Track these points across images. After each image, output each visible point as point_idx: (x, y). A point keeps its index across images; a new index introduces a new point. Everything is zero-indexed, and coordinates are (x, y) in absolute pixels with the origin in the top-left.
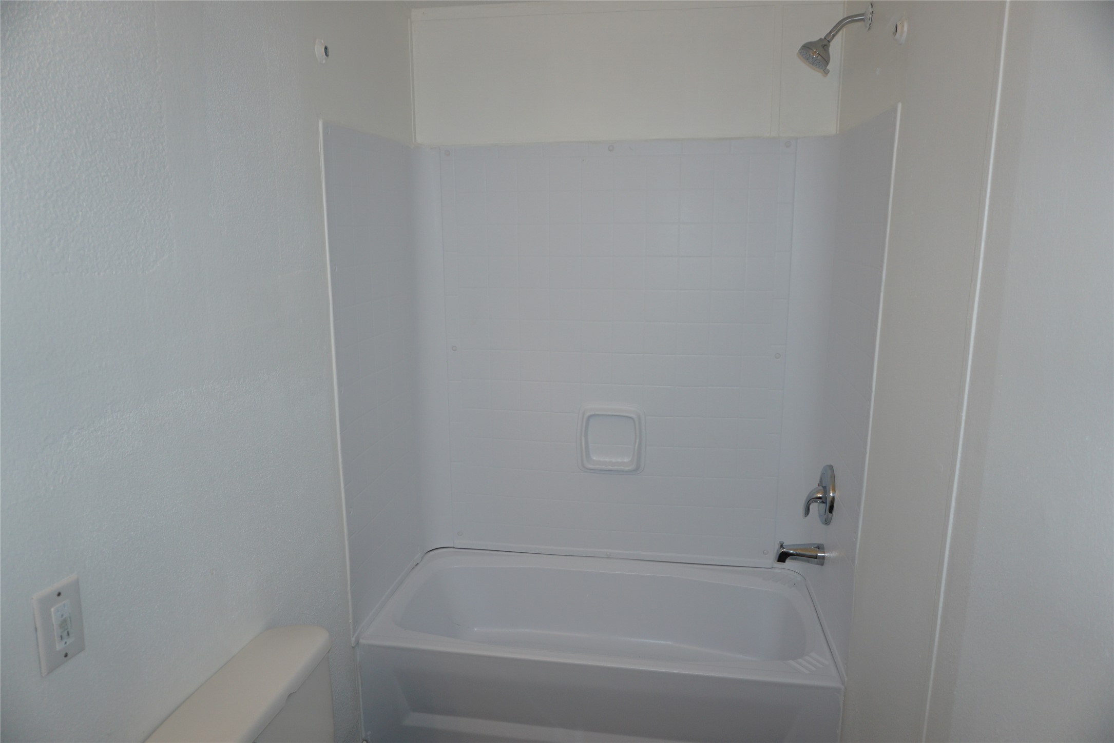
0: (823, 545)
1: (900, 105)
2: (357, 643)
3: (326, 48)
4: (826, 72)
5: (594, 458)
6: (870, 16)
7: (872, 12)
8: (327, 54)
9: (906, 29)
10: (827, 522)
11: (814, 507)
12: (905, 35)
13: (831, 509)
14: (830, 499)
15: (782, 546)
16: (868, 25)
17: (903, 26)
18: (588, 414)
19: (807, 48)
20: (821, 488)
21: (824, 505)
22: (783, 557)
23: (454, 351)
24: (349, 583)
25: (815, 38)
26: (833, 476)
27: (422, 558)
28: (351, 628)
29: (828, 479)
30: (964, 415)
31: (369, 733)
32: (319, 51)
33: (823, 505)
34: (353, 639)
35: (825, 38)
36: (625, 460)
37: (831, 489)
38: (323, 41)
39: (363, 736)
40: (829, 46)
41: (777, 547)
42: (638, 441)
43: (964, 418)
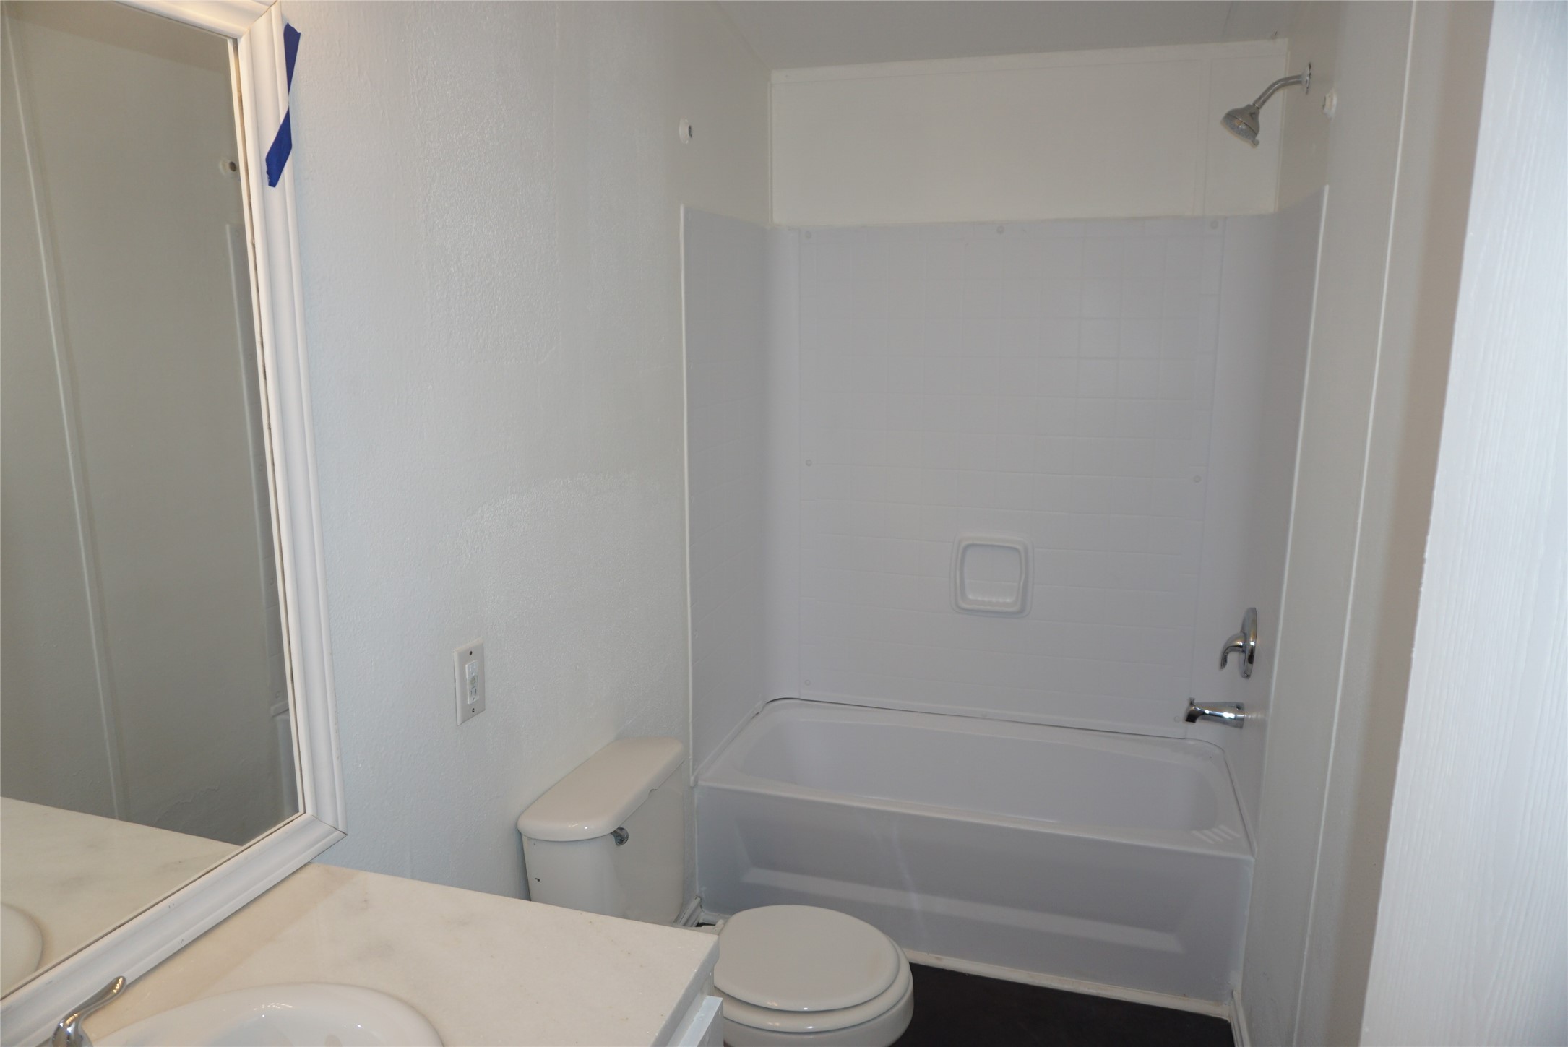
0: (1242, 704)
1: (1327, 188)
2: (696, 781)
3: (690, 128)
4: (1255, 143)
5: (971, 597)
6: (1308, 78)
7: (1310, 74)
8: (691, 135)
9: (1335, 102)
10: (1247, 675)
11: (1233, 658)
12: (1334, 109)
13: (1251, 659)
14: (1250, 648)
15: (1192, 703)
16: (1305, 89)
17: (1332, 99)
18: (964, 543)
19: (1231, 117)
20: (1242, 634)
21: (1244, 655)
22: (1192, 717)
23: (809, 465)
24: (691, 714)
25: (1241, 104)
26: (1255, 622)
27: (764, 707)
28: (691, 764)
29: (1251, 623)
30: (1360, 521)
31: (704, 889)
32: (683, 131)
33: (1242, 656)
34: (692, 778)
35: (1254, 105)
36: (1007, 600)
37: (1252, 635)
38: (686, 120)
39: (697, 892)
40: (1259, 113)
41: (1186, 704)
42: (1023, 577)
43: (1359, 525)
